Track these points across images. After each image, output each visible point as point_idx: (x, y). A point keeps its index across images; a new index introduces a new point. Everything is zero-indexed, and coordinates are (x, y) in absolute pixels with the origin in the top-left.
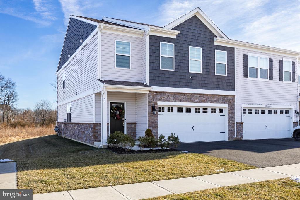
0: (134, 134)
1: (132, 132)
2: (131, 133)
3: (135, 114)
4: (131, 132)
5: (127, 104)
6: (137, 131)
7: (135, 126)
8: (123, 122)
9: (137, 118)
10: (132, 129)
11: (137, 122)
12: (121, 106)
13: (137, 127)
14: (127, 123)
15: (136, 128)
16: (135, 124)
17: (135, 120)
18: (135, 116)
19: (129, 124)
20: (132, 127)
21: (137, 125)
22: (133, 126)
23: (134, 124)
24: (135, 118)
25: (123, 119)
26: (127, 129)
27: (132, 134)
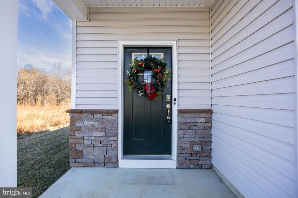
0: (205, 147)
1: (197, 140)
2: (195, 143)
3: (208, 79)
4: (193, 140)
5: (178, 47)
6: (213, 139)
7: (209, 120)
8: (168, 106)
9: (214, 94)
10: (198, 132)
11: (213, 108)
12: (162, 57)
13: (214, 124)
14: (180, 111)
15: (210, 128)
16: (209, 115)
17: (208, 101)
18: (208, 87)
19: (186, 115)
20: (196, 124)
21: (214, 116)
22: (201, 120)
23: (204, 115)
24: (208, 94)
25: (168, 97)
26: (179, 128)
27: (197, 148)
